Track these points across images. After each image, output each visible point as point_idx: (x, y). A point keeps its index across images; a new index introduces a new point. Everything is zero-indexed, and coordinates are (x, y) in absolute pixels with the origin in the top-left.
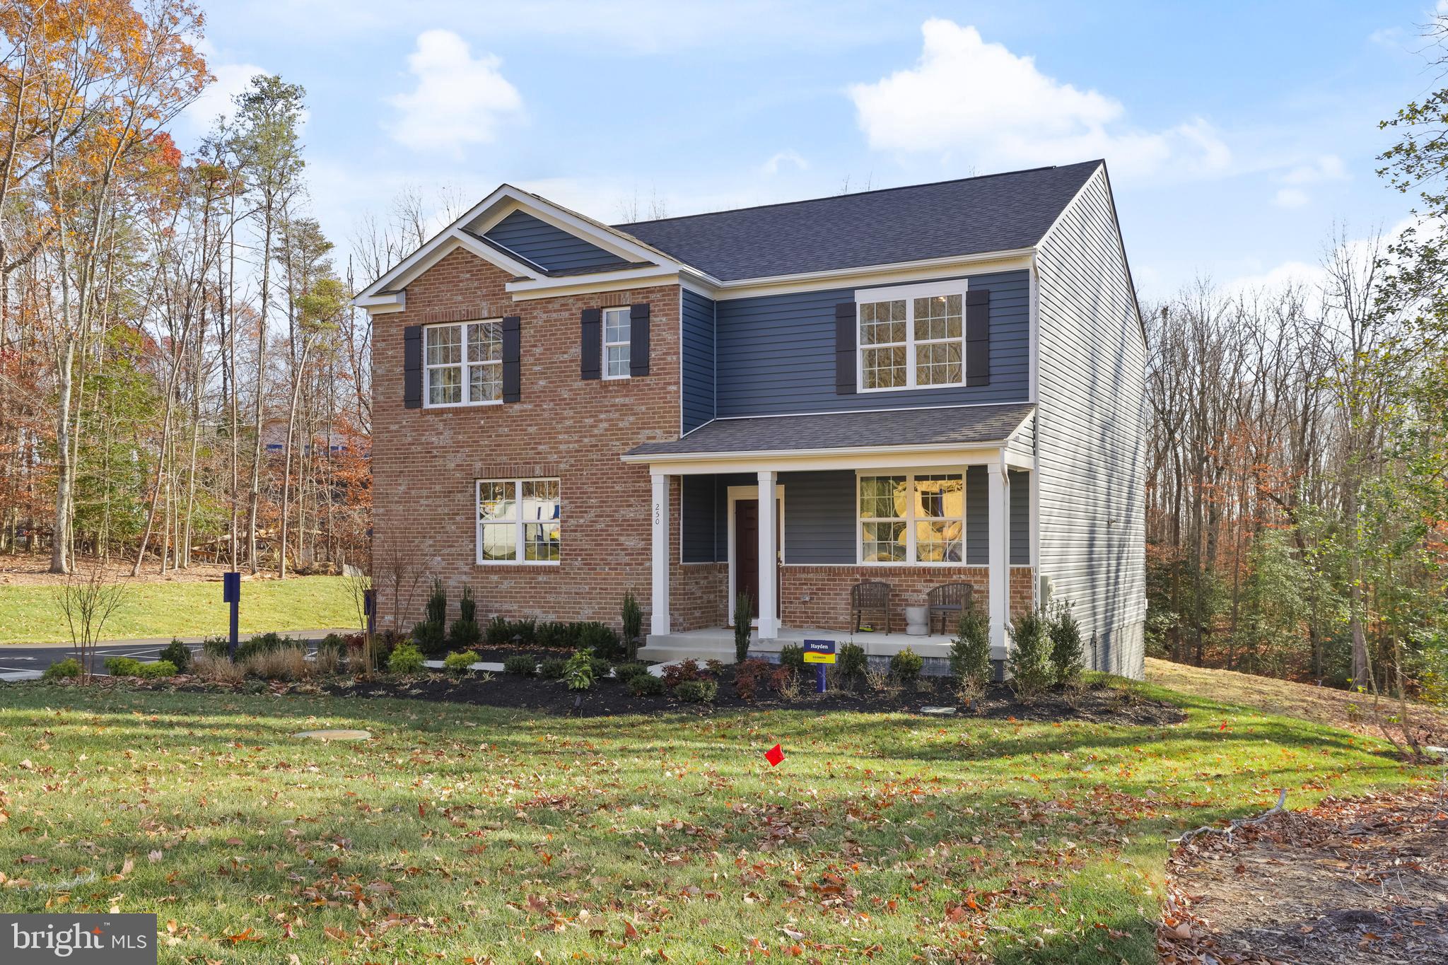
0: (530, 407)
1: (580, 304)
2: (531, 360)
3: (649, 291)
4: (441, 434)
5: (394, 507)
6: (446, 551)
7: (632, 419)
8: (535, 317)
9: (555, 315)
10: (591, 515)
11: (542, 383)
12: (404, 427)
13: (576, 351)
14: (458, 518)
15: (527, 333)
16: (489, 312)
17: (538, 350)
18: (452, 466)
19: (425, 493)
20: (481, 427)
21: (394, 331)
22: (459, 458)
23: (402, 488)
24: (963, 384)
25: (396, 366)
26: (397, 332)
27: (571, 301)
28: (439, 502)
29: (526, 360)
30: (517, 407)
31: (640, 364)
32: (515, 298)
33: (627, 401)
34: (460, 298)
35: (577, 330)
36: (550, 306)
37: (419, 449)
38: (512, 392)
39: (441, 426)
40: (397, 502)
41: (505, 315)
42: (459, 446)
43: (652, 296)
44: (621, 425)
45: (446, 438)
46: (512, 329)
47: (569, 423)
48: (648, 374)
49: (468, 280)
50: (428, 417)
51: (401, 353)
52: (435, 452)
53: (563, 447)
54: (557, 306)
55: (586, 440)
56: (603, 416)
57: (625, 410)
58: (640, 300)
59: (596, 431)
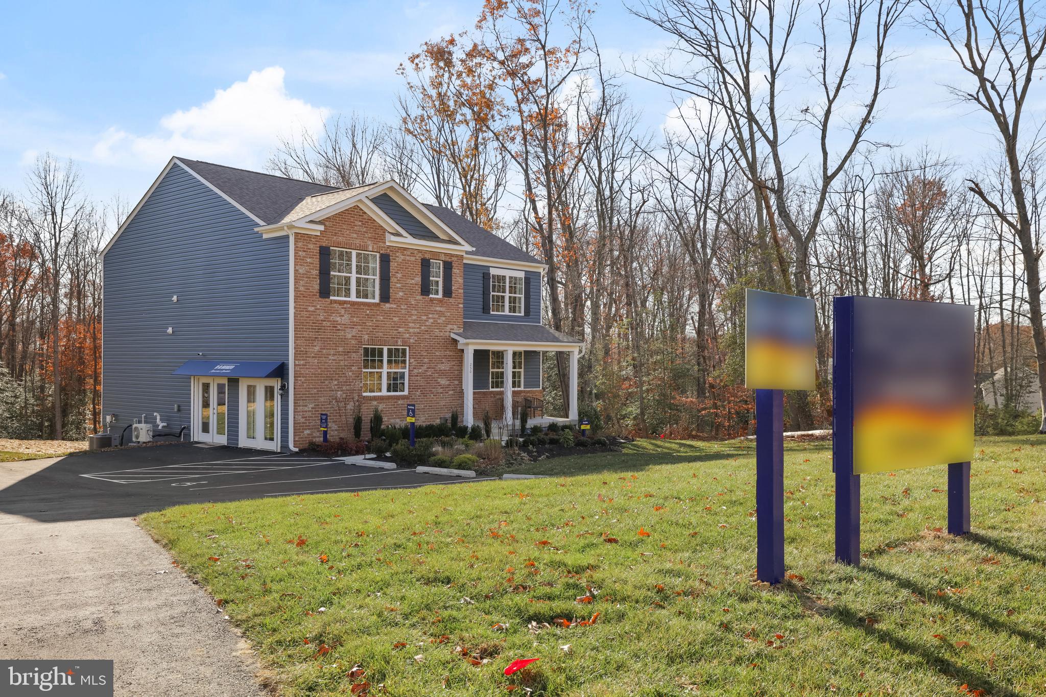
0: (395, 306)
1: (420, 255)
2: (395, 280)
3: (452, 255)
4: (343, 316)
5: (310, 360)
6: (344, 388)
7: (444, 319)
8: (398, 257)
9: (408, 258)
10: (425, 367)
11: (401, 294)
12: (319, 309)
13: (418, 279)
14: (353, 368)
15: (393, 265)
16: (373, 248)
17: (399, 275)
18: (349, 336)
19: (332, 352)
20: (367, 315)
21: (311, 246)
22: (354, 332)
23: (317, 348)
24: (522, 314)
25: (313, 269)
26: (314, 248)
27: (416, 252)
28: (341, 358)
29: (393, 280)
30: (388, 305)
31: (448, 292)
32: (388, 244)
33: (441, 309)
34: (355, 236)
35: (418, 269)
36: (405, 252)
37: (328, 324)
38: (385, 297)
39: (343, 311)
40: (313, 357)
41: (381, 252)
42: (353, 325)
43: (453, 259)
44: (439, 321)
45: (346, 319)
46: (385, 260)
47: (414, 317)
48: (451, 297)
49: (359, 226)
50: (335, 305)
51: (317, 261)
52: (339, 327)
53: (411, 330)
54: (409, 253)
55: (423, 328)
56: (430, 316)
57: (441, 314)
58: (448, 259)
59: (427, 324)
